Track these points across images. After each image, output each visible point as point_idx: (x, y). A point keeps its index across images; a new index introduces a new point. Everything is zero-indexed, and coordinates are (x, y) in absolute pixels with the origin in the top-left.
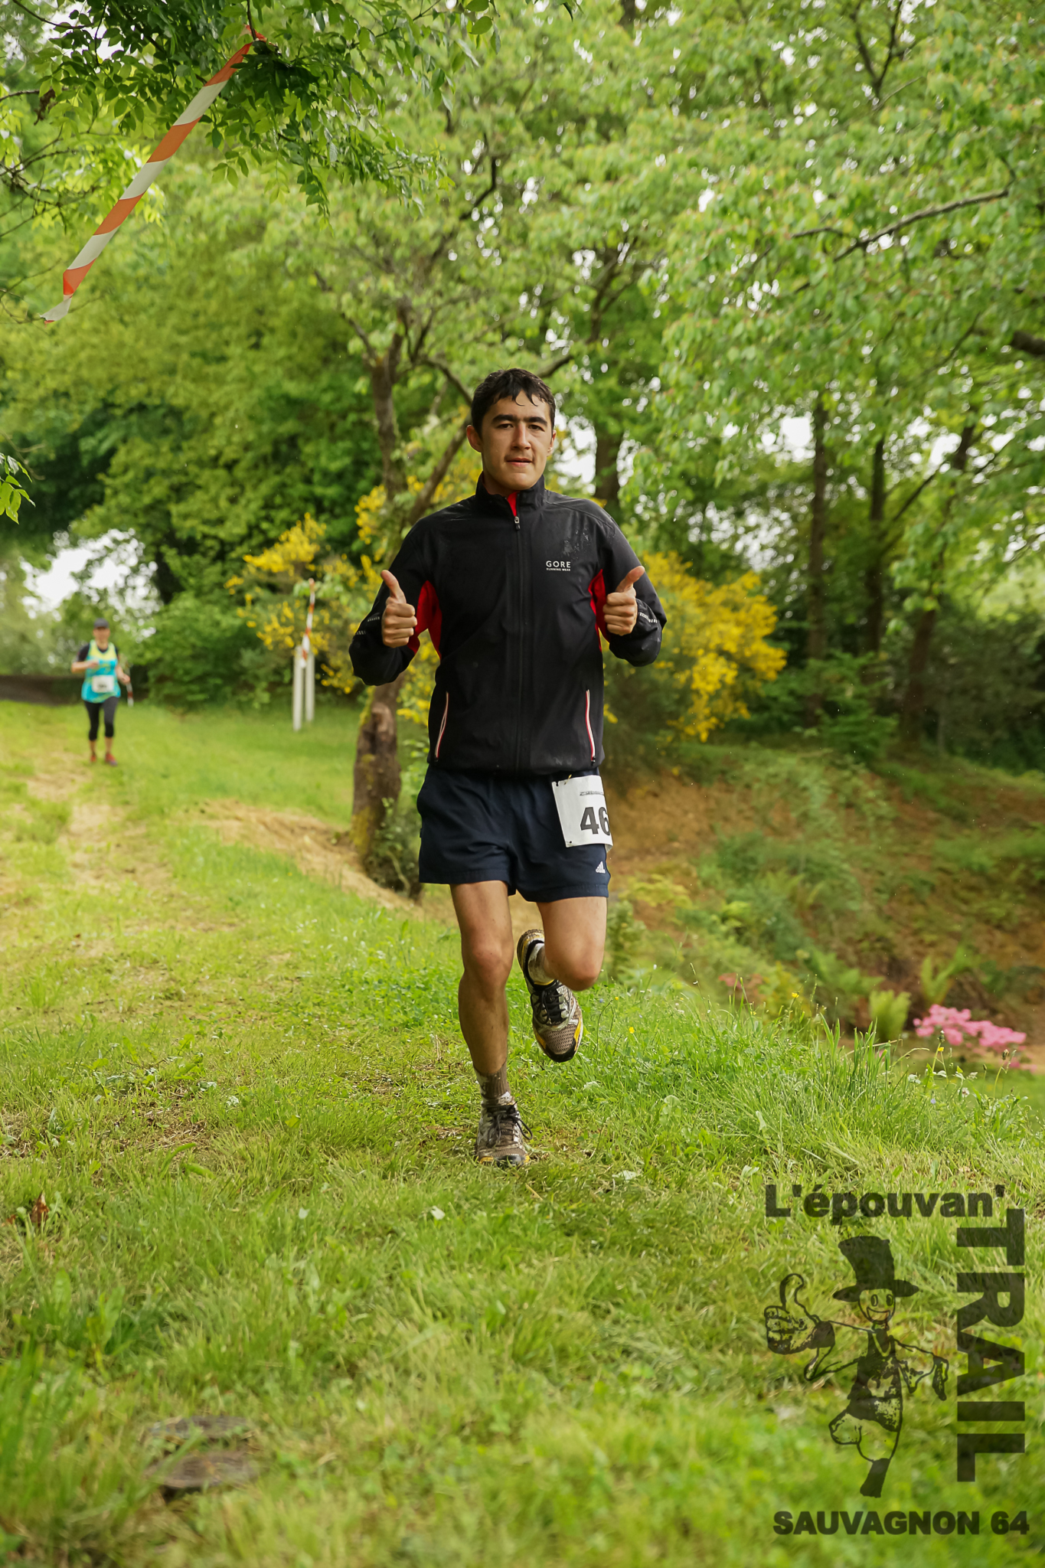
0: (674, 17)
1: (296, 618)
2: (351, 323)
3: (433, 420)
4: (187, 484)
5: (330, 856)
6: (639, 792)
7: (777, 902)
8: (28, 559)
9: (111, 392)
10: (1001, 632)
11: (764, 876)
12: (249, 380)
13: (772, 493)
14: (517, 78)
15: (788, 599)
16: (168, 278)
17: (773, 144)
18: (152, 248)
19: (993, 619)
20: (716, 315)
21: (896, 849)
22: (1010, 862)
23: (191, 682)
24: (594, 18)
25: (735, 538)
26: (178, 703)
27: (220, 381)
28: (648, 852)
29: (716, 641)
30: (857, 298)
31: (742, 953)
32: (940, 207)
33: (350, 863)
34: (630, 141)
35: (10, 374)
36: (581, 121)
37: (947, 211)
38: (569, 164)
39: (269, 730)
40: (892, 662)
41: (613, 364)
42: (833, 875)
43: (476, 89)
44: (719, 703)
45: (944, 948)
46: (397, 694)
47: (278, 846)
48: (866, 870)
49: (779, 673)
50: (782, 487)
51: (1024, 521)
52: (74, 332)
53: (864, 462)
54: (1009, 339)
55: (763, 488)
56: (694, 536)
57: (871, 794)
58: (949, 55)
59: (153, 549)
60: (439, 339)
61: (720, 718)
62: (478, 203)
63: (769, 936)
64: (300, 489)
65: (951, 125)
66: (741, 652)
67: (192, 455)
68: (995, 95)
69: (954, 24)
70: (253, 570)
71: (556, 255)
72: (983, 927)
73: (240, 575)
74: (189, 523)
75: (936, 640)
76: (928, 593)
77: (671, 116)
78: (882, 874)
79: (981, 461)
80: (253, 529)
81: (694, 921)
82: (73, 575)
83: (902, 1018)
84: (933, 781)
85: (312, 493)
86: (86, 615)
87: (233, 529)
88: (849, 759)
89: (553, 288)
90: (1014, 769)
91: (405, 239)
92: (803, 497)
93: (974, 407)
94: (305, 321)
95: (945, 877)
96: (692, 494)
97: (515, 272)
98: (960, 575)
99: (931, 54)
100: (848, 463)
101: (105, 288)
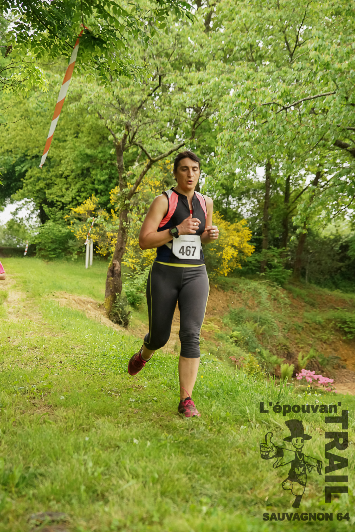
0: (222, 31)
2: (110, 130)
3: (137, 164)
4: (52, 183)
5: (97, 312)
7: (250, 331)
9: (27, 151)
10: (328, 242)
11: (245, 323)
12: (74, 149)
13: (251, 192)
14: (169, 49)
15: (255, 229)
16: (47, 113)
17: (256, 73)
18: (42, 102)
19: (325, 238)
20: (235, 131)
21: (290, 315)
22: (330, 320)
23: (50, 251)
24: (196, 30)
25: (238, 207)
26: (47, 258)
27: (64, 148)
29: (231, 242)
30: (283, 126)
31: (237, 349)
32: (312, 97)
33: (104, 315)
34: (207, 71)
36: (190, 65)
37: (314, 98)
38: (186, 78)
39: (77, 268)
40: (291, 251)
41: (198, 146)
42: (269, 323)
43: (155, 52)
44: (231, 264)
45: (306, 349)
46: (122, 257)
47: (79, 308)
49: (252, 253)
50: (255, 190)
51: (338, 204)
52: (14, 130)
53: (283, 182)
54: (334, 142)
55: (248, 191)
56: (224, 206)
57: (283, 296)
58: (317, 45)
59: (39, 205)
60: (140, 137)
61: (232, 268)
62: (154, 91)
63: (247, 343)
64: (90, 186)
65: (317, 69)
66: (240, 246)
67: (53, 173)
68: (332, 59)
69: (319, 35)
70: (73, 213)
71: (181, 109)
72: (320, 343)
73: (69, 215)
74: (51, 197)
75: (306, 244)
76: (304, 228)
77: (221, 63)
78: (286, 323)
79: (323, 184)
80: (74, 199)
81: (221, 337)
82: (11, 213)
83: (292, 373)
84: (304, 292)
85: (94, 187)
86: (15, 227)
87: (67, 199)
88: (275, 283)
89: (179, 121)
90: (331, 289)
91: (129, 101)
92: (261, 194)
93: (321, 165)
94: (94, 129)
95: (307, 325)
96: (224, 192)
97: (166, 114)
98: (315, 222)
99: (310, 45)
100: (278, 183)
101: (26, 115)
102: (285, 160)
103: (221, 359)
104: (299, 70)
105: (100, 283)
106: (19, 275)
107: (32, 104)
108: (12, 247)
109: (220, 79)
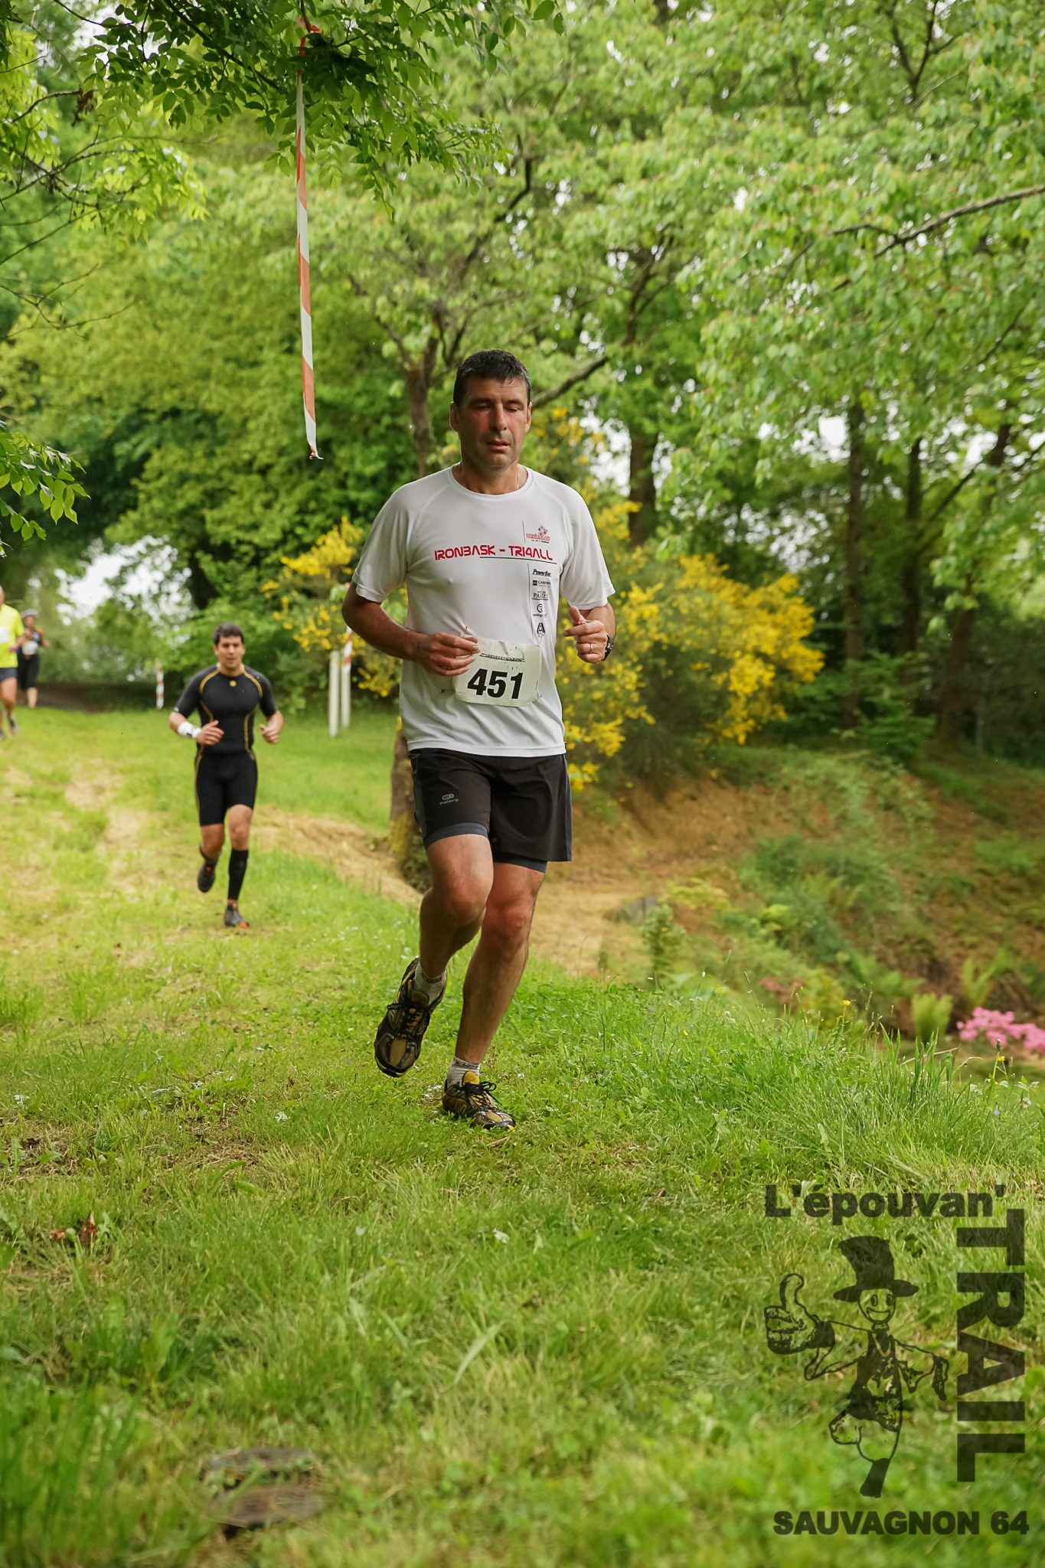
0: (705, 17)
1: (333, 623)
2: (385, 326)
4: (221, 490)
5: (369, 861)
6: (677, 796)
7: (818, 903)
8: (62, 566)
9: (145, 397)
10: (1040, 631)
11: (803, 878)
12: (283, 385)
13: (807, 494)
14: (552, 79)
15: (823, 601)
16: (201, 284)
17: (811, 141)
18: (186, 251)
19: (1031, 619)
20: (755, 312)
21: (936, 850)
24: (629, 19)
25: (771, 539)
27: (254, 385)
28: (687, 855)
29: (753, 643)
30: (897, 294)
31: (781, 956)
32: (980, 203)
33: (389, 869)
34: (665, 140)
35: (44, 379)
36: (614, 123)
37: (986, 207)
38: (604, 164)
39: (306, 736)
40: (932, 663)
41: (647, 365)
42: (872, 877)
43: (510, 91)
44: (756, 707)
45: (984, 949)
47: (318, 851)
48: (906, 872)
49: (816, 674)
50: (818, 487)
52: (108, 337)
53: (901, 461)
56: (730, 537)
57: (910, 795)
58: (990, 49)
60: (474, 343)
61: (757, 718)
62: (513, 204)
63: (810, 939)
64: (335, 494)
65: (992, 118)
66: (779, 654)
67: (225, 460)
68: (1037, 89)
69: (996, 16)
70: (288, 574)
71: (591, 258)
72: (1023, 928)
73: (276, 580)
74: (223, 529)
75: (974, 640)
76: (967, 592)
77: (706, 115)
78: (922, 875)
80: (288, 534)
81: (733, 924)
82: (107, 581)
83: (945, 1020)
84: (973, 782)
85: (346, 498)
86: (120, 621)
87: (269, 534)
88: (887, 760)
89: (589, 291)
91: (440, 238)
92: (838, 498)
93: (1011, 404)
94: (339, 324)
95: (986, 879)
96: (728, 495)
97: (549, 273)
98: (999, 575)
99: (972, 48)
100: (886, 462)
101: (140, 293)
102: (904, 396)
103: (735, 987)
104: (939, 125)
105: (375, 778)
106: (139, 761)
107: (155, 258)
108: (115, 681)
109: (705, 161)
